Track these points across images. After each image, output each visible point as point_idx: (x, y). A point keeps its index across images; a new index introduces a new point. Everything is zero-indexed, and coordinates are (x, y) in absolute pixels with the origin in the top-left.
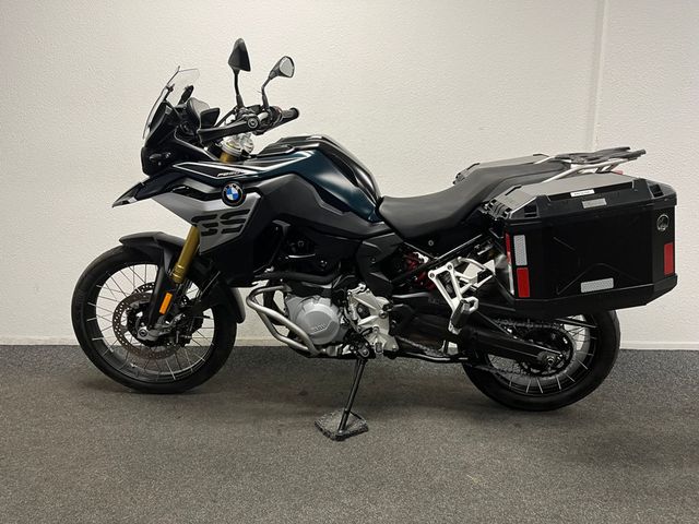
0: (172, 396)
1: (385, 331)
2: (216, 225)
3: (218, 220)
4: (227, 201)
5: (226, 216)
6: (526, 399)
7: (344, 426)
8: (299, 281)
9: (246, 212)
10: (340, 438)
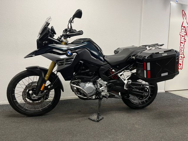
0: (40, 117)
1: (106, 91)
2: (64, 62)
3: (64, 61)
5: (67, 60)
8: (84, 78)
9: (73, 58)
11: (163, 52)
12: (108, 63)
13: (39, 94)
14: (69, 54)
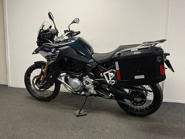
0: (45, 102)
1: (93, 89)
2: (50, 58)
3: (50, 57)
4: (52, 52)
5: (52, 56)
6: (134, 112)
7: (79, 113)
8: (71, 74)
9: (56, 55)
10: (78, 116)
11: (137, 50)
12: (95, 61)
13: (40, 84)
14: (52, 51)
